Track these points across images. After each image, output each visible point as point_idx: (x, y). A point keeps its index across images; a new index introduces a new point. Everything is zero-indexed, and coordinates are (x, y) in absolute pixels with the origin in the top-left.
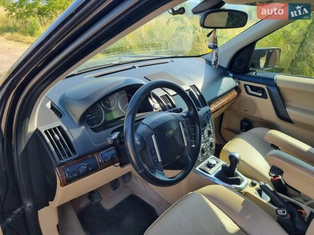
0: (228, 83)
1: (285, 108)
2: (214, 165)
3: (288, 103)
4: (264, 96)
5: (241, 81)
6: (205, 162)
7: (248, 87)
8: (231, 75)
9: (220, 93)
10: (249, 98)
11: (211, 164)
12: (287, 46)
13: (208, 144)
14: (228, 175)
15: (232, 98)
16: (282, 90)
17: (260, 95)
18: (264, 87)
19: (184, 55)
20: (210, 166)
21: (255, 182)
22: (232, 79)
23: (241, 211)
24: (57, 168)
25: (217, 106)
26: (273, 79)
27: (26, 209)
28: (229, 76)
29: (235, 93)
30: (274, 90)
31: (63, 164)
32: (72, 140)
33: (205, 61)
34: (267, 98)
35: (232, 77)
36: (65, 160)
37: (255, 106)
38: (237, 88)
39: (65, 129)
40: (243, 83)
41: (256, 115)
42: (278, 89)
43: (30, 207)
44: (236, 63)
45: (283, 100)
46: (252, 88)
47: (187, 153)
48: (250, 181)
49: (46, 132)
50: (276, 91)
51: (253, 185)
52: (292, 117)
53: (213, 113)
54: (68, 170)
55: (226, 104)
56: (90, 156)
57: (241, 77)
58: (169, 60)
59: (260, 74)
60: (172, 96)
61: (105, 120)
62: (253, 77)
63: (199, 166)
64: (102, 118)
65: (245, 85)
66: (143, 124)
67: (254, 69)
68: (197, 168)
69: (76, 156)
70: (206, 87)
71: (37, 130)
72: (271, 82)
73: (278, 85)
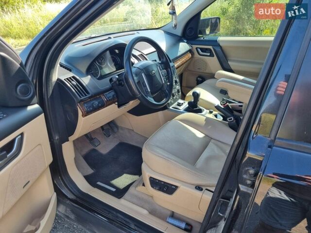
0: (183, 47)
1: (227, 61)
2: (182, 104)
3: (229, 58)
4: (212, 55)
5: (193, 46)
6: (176, 103)
7: (199, 49)
8: (185, 41)
9: (179, 54)
10: (201, 58)
11: (180, 103)
12: (227, 22)
13: (176, 91)
14: (193, 107)
15: (188, 59)
16: (223, 48)
17: (209, 54)
18: (211, 47)
19: (146, 28)
20: (179, 105)
21: (212, 110)
22: (186, 44)
23: (205, 124)
24: (79, 104)
25: (178, 63)
26: (217, 41)
27: (55, 141)
28: (184, 42)
29: (190, 55)
30: (218, 49)
31: (82, 101)
32: (85, 85)
33: (163, 32)
34: (213, 56)
35: (186, 42)
36: (83, 98)
37: (206, 64)
38: (190, 51)
39: (78, 78)
40: (195, 46)
41: (207, 71)
42: (221, 47)
43: (58, 139)
44: (188, 32)
45: (226, 56)
46: (202, 50)
47: (165, 88)
48: (208, 111)
49: (65, 79)
50: (220, 50)
51: (211, 112)
52: (233, 68)
53: (177, 69)
54: (86, 105)
55: (184, 63)
56: (98, 97)
57: (193, 42)
58: (136, 32)
59: (206, 38)
60: (146, 55)
61: (101, 74)
62: (202, 41)
63: (172, 106)
64: (98, 72)
65: (197, 48)
66: (135, 67)
67: (201, 36)
68: (171, 108)
69: (90, 95)
70: (169, 48)
71: (58, 79)
72: (215, 43)
73: (221, 44)
